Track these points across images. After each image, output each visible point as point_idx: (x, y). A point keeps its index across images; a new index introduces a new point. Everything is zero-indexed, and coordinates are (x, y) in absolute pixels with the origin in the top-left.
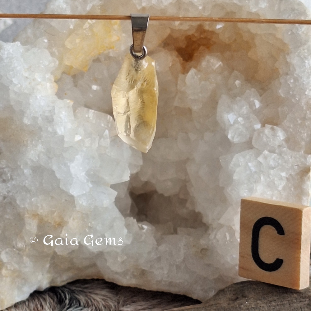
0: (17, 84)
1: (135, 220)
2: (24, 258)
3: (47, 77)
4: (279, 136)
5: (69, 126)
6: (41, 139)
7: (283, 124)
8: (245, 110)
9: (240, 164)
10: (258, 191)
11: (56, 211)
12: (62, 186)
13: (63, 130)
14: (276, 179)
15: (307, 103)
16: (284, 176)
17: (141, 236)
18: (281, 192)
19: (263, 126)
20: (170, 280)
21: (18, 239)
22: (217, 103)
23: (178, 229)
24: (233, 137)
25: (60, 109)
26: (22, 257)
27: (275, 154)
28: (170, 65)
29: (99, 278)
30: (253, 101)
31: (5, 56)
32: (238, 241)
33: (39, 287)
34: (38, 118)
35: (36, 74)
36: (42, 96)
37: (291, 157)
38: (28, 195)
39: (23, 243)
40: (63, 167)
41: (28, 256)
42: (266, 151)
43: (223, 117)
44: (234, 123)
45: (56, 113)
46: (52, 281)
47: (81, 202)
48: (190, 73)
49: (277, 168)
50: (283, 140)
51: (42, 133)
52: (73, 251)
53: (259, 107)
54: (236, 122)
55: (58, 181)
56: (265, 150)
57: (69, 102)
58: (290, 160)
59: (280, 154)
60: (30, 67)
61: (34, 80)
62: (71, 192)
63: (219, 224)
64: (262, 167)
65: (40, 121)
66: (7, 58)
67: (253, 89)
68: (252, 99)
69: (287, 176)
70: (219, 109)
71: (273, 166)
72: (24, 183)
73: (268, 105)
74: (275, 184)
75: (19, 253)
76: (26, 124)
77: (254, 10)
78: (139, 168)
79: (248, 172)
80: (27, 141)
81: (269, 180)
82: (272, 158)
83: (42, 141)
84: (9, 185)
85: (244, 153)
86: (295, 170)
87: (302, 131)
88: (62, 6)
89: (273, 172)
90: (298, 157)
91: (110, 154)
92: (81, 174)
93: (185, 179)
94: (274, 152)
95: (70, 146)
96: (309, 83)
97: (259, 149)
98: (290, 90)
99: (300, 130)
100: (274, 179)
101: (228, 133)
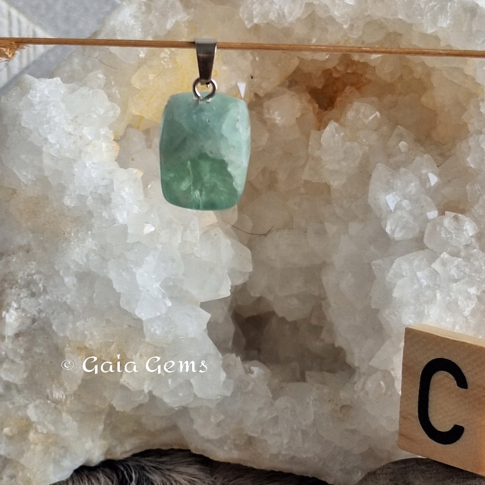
0: (54, 144)
1: (239, 359)
2: (64, 415)
3: (102, 132)
4: (466, 230)
5: (136, 209)
6: (91, 230)
7: (473, 211)
8: (413, 187)
9: (404, 274)
10: (431, 316)
11: (113, 343)
12: (123, 304)
13: (125, 216)
14: (460, 298)
16: (474, 294)
17: (249, 383)
18: (468, 318)
19: (442, 213)
20: (292, 454)
21: (54, 386)
22: (370, 176)
23: (307, 373)
24: (393, 231)
25: (121, 183)
26: (59, 413)
27: (459, 259)
28: (299, 115)
29: (182, 448)
30: (426, 174)
31: (37, 99)
32: (399, 394)
33: (89, 461)
34: (87, 197)
35: (85, 128)
36: (93, 163)
38: (71, 317)
39: (62, 392)
40: (124, 274)
41: (70, 412)
42: (445, 253)
43: (378, 199)
44: (395, 209)
45: (115, 189)
46: (108, 451)
47: (152, 330)
48: (328, 129)
49: (462, 281)
50: (472, 236)
51: (93, 220)
52: (141, 406)
53: (434, 185)
54: (398, 207)
55: (118, 295)
56: (443, 252)
57: (136, 172)
58: (483, 268)
59: (467, 258)
60: (76, 117)
61: (81, 137)
62: (137, 313)
63: (371, 367)
64: (438, 278)
65: (90, 201)
66: (40, 102)
67: (426, 156)
68: (424, 172)
69: (479, 294)
70: (371, 187)
71: (456, 277)
72: (64, 298)
73: (449, 181)
74: (458, 306)
75: (55, 408)
76: (67, 207)
77: (430, 31)
78: (247, 277)
79: (416, 286)
80: (70, 233)
81: (449, 300)
82: (454, 265)
83: (93, 232)
84: (41, 301)
85: (410, 256)
88: (127, 23)
89: (456, 286)
91: (200, 255)
92: (154, 285)
93: (320, 295)
94: (458, 255)
95: (136, 241)
97: (435, 251)
98: (484, 158)
100: (458, 299)
101: (386, 224)
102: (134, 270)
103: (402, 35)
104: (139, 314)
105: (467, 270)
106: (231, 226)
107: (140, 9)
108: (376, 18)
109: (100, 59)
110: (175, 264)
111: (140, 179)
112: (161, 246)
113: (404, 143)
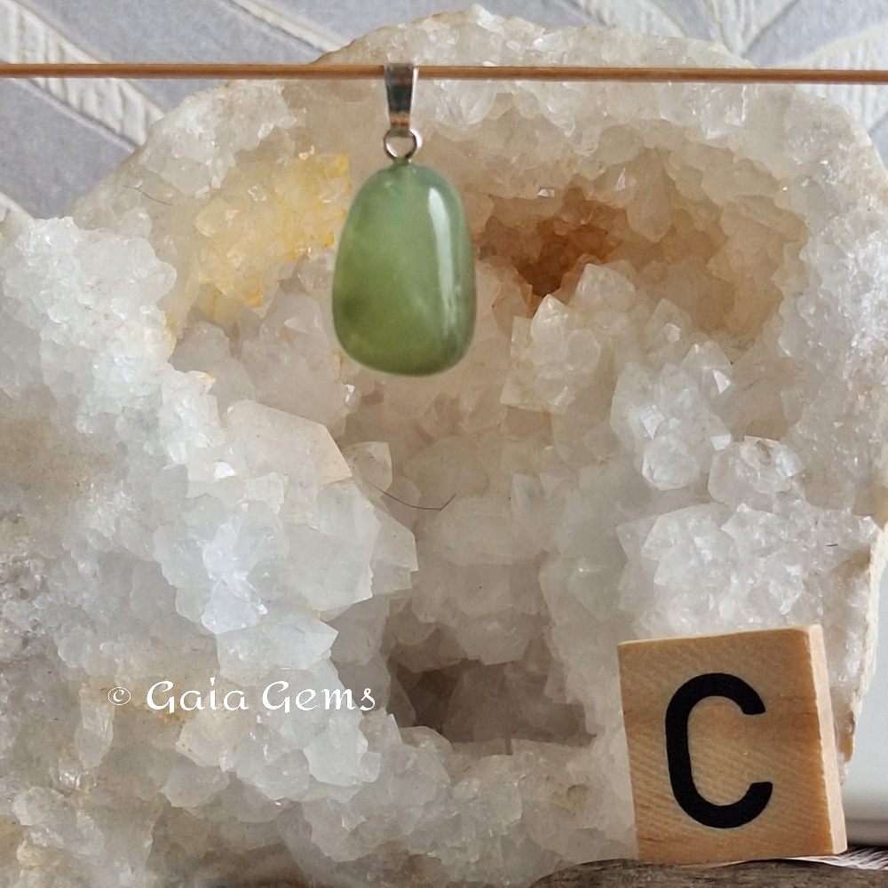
0: (59, 324)
1: (392, 718)
2: (79, 814)
3: (146, 311)
4: (781, 465)
5: (201, 441)
6: (124, 478)
7: (792, 432)
8: (686, 397)
9: (672, 540)
10: (721, 615)
12: (180, 609)
13: (182, 446)
14: (772, 582)
15: (858, 375)
16: (796, 577)
18: (788, 617)
19: (738, 438)
21: (60, 761)
23: (514, 742)
24: (651, 472)
25: (175, 391)
26: (73, 809)
27: (769, 514)
30: (710, 374)
34: (116, 417)
35: (113, 300)
36: (127, 358)
37: (817, 523)
38: (89, 633)
39: (75, 772)
40: (180, 550)
41: (89, 809)
42: (744, 505)
43: (626, 418)
44: (657, 433)
45: (164, 403)
47: (232, 652)
48: (540, 310)
49: (775, 553)
50: (792, 477)
51: (127, 460)
54: (662, 430)
55: (171, 593)
56: (741, 503)
57: (205, 378)
58: (813, 530)
59: (784, 515)
60: (99, 282)
61: (108, 316)
62: (203, 623)
64: (731, 548)
65: (120, 424)
66: (35, 255)
67: (709, 344)
68: (705, 368)
69: (807, 577)
70: (615, 399)
71: (764, 546)
72: (78, 600)
73: (751, 385)
74: (769, 595)
75: (65, 804)
76: (83, 434)
77: (712, 136)
79: (693, 562)
80: (87, 484)
81: (752, 585)
82: (760, 523)
83: (128, 481)
84: (37, 606)
85: (684, 512)
86: (829, 560)
87: (846, 452)
88: (191, 130)
89: (765, 563)
90: (835, 522)
91: (318, 525)
92: (236, 575)
93: (539, 613)
94: (768, 509)
95: (202, 494)
96: (859, 315)
97: (727, 504)
98: (807, 336)
99: (838, 449)
100: (768, 584)
101: (642, 462)
102: (198, 543)
103: (669, 152)
104: (207, 623)
105: (784, 534)
106: (382, 494)
107: (214, 109)
108: (621, 122)
109: (143, 190)
110: (273, 537)
111: (211, 392)
112: (247, 505)
113: (673, 326)
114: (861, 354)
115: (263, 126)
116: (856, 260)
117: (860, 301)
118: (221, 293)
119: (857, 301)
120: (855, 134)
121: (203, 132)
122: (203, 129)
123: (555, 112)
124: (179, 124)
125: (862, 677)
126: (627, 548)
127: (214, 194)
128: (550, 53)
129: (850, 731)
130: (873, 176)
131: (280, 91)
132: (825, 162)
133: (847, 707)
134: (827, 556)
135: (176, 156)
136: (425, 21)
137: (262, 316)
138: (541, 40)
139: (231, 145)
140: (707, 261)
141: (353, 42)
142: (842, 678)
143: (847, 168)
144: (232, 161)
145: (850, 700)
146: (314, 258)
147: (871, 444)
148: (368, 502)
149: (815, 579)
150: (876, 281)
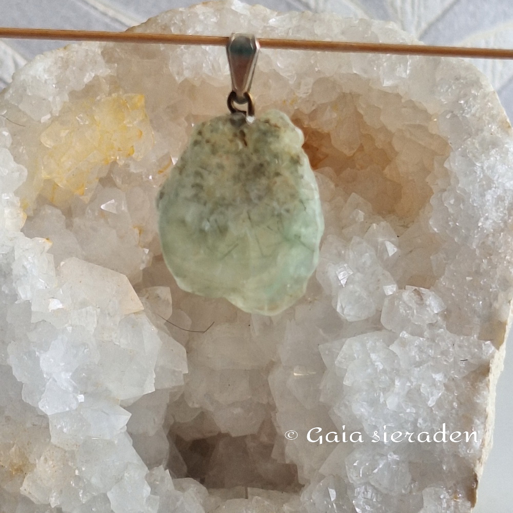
3: (6, 197)
4: (430, 306)
5: (41, 284)
7: (438, 284)
8: (367, 258)
9: (355, 355)
10: (388, 407)
11: (14, 444)
12: (25, 397)
14: (423, 385)
15: (483, 245)
16: (440, 381)
18: (433, 409)
19: (401, 287)
23: (249, 489)
24: (343, 309)
27: (421, 339)
30: (383, 244)
37: (454, 345)
42: (405, 332)
43: (327, 272)
44: (347, 283)
47: (59, 427)
49: (426, 365)
50: (437, 314)
54: (350, 281)
56: (403, 331)
57: (44, 242)
58: (451, 350)
59: (432, 339)
63: (320, 474)
64: (396, 361)
67: (383, 223)
68: (380, 240)
69: (447, 381)
71: (418, 360)
73: (411, 252)
74: (420, 394)
78: (181, 380)
79: (369, 371)
81: (410, 386)
82: (415, 344)
85: (364, 337)
86: (461, 370)
87: (474, 297)
88: (39, 77)
89: (419, 371)
90: (466, 345)
91: (119, 342)
92: (63, 375)
93: (268, 403)
94: (421, 335)
95: (41, 320)
96: (484, 205)
97: (394, 331)
98: (449, 219)
99: (469, 295)
100: (420, 385)
101: (337, 302)
102: (37, 353)
103: (359, 95)
104: (43, 407)
105: (431, 352)
106: (165, 321)
107: (56, 63)
108: (328, 75)
109: (7, 117)
110: (88, 350)
111: (48, 252)
112: (71, 327)
113: (360, 211)
114: (485, 231)
115: (88, 74)
116: (482, 168)
117: (485, 196)
118: (58, 186)
119: (483, 195)
120: (483, 83)
121: (47, 78)
122: (48, 76)
123: (282, 67)
124: (32, 73)
125: (483, 450)
126: (326, 360)
127: (54, 119)
128: (280, 28)
129: (475, 487)
130: (495, 112)
131: (100, 52)
132: (462, 102)
133: (473, 470)
134: (461, 367)
135: (30, 94)
136: (197, 6)
137: (87, 202)
138: (274, 20)
139: (66, 87)
140: (384, 168)
141: (149, 20)
142: (470, 451)
143: (477, 106)
144: (66, 98)
145: (475, 466)
146: (121, 163)
147: (491, 292)
148: (153, 327)
149: (452, 383)
150: (496, 182)
